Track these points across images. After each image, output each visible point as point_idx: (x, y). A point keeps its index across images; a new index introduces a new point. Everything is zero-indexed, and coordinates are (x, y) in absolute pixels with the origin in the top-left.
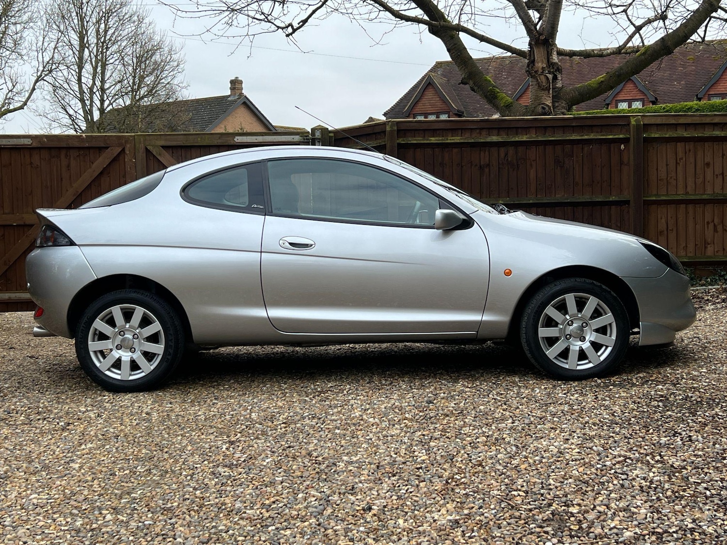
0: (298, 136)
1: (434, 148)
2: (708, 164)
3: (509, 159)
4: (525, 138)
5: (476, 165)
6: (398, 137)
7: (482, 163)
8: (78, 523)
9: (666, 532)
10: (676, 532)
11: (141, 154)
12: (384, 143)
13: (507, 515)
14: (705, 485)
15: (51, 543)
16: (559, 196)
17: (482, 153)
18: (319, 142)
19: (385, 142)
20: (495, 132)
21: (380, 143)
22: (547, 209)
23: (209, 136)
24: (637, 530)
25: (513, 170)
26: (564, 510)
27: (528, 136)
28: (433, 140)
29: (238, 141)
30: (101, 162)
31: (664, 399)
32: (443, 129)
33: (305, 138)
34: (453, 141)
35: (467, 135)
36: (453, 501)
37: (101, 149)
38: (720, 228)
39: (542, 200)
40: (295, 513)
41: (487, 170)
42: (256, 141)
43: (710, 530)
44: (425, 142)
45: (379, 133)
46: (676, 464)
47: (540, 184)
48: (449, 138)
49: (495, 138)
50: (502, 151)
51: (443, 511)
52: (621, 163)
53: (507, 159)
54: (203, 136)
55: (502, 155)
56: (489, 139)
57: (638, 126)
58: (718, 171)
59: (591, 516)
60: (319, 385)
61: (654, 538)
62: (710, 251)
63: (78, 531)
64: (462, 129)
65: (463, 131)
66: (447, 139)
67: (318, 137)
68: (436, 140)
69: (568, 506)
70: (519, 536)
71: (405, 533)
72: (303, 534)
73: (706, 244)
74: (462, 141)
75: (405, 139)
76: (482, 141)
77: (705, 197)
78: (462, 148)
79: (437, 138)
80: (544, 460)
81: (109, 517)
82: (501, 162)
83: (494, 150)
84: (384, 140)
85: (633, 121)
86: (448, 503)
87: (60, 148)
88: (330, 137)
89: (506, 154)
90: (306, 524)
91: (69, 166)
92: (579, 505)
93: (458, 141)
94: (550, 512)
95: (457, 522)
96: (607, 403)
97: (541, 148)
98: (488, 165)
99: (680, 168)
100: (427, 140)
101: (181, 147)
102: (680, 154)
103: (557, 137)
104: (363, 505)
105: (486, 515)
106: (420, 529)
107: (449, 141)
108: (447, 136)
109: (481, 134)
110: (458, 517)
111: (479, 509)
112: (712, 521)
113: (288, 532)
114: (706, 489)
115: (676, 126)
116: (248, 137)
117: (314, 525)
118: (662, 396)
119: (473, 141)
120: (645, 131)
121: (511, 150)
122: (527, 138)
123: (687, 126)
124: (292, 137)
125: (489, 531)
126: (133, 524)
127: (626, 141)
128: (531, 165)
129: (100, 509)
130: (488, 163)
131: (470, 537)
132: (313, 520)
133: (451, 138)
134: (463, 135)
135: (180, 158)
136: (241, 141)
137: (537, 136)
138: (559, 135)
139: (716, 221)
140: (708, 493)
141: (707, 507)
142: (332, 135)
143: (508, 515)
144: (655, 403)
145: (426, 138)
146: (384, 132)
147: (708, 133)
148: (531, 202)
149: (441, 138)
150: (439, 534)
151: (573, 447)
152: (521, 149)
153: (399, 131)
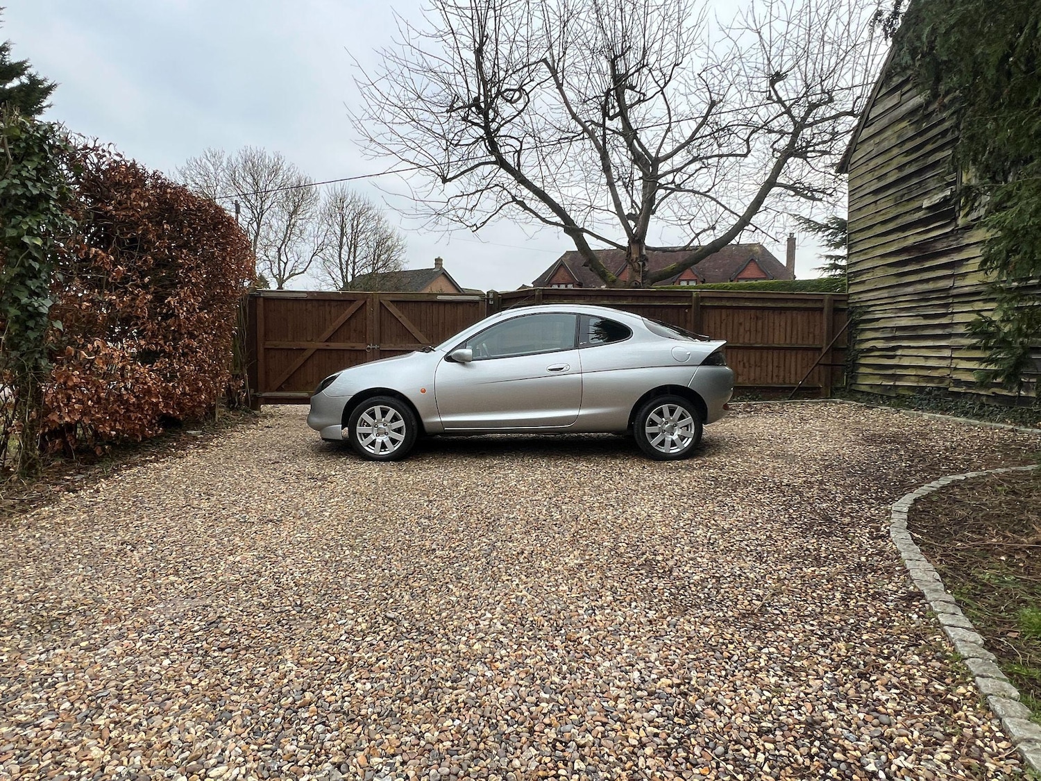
0: (478, 297)
2: (741, 324)
4: (625, 303)
8: (327, 556)
9: (722, 576)
10: (729, 577)
11: (377, 306)
12: (534, 303)
13: (615, 561)
14: (746, 543)
18: (492, 301)
20: (606, 298)
21: (531, 302)
23: (420, 295)
24: (703, 575)
26: (653, 558)
28: (566, 302)
29: (440, 299)
30: (352, 309)
31: (715, 479)
32: (572, 295)
33: (483, 298)
35: (588, 299)
36: (578, 549)
37: (351, 302)
38: (747, 365)
40: (472, 554)
42: (451, 299)
43: (752, 576)
45: (531, 296)
46: (726, 527)
49: (605, 302)
51: (572, 556)
52: (686, 321)
54: (417, 295)
57: (697, 298)
58: (747, 329)
59: (671, 563)
60: (488, 461)
61: (714, 581)
62: (740, 379)
63: (327, 562)
64: (584, 296)
67: (491, 298)
69: (655, 555)
70: (624, 576)
72: (477, 570)
73: (738, 374)
75: (547, 301)
77: (738, 345)
80: (638, 521)
81: (347, 552)
84: (533, 301)
85: (694, 295)
86: (575, 551)
87: (325, 300)
90: (479, 562)
91: (330, 312)
92: (663, 554)
94: (644, 559)
95: (581, 565)
96: (678, 481)
99: (723, 325)
100: (562, 302)
101: (403, 302)
102: (724, 317)
104: (518, 550)
105: (601, 560)
108: (575, 299)
109: (596, 299)
110: (582, 562)
112: (752, 569)
113: (467, 569)
114: (747, 545)
115: (721, 299)
116: (445, 296)
117: (484, 564)
118: (713, 477)
120: (701, 301)
123: (729, 299)
124: (474, 297)
125: (603, 573)
126: (364, 558)
127: (689, 307)
129: (342, 546)
131: (591, 577)
132: (483, 560)
133: (577, 301)
134: (585, 299)
138: (647, 302)
139: (745, 361)
140: (748, 549)
141: (748, 559)
142: (500, 297)
144: (709, 482)
146: (534, 296)
147: (741, 304)
151: (657, 512)
153: (543, 295)
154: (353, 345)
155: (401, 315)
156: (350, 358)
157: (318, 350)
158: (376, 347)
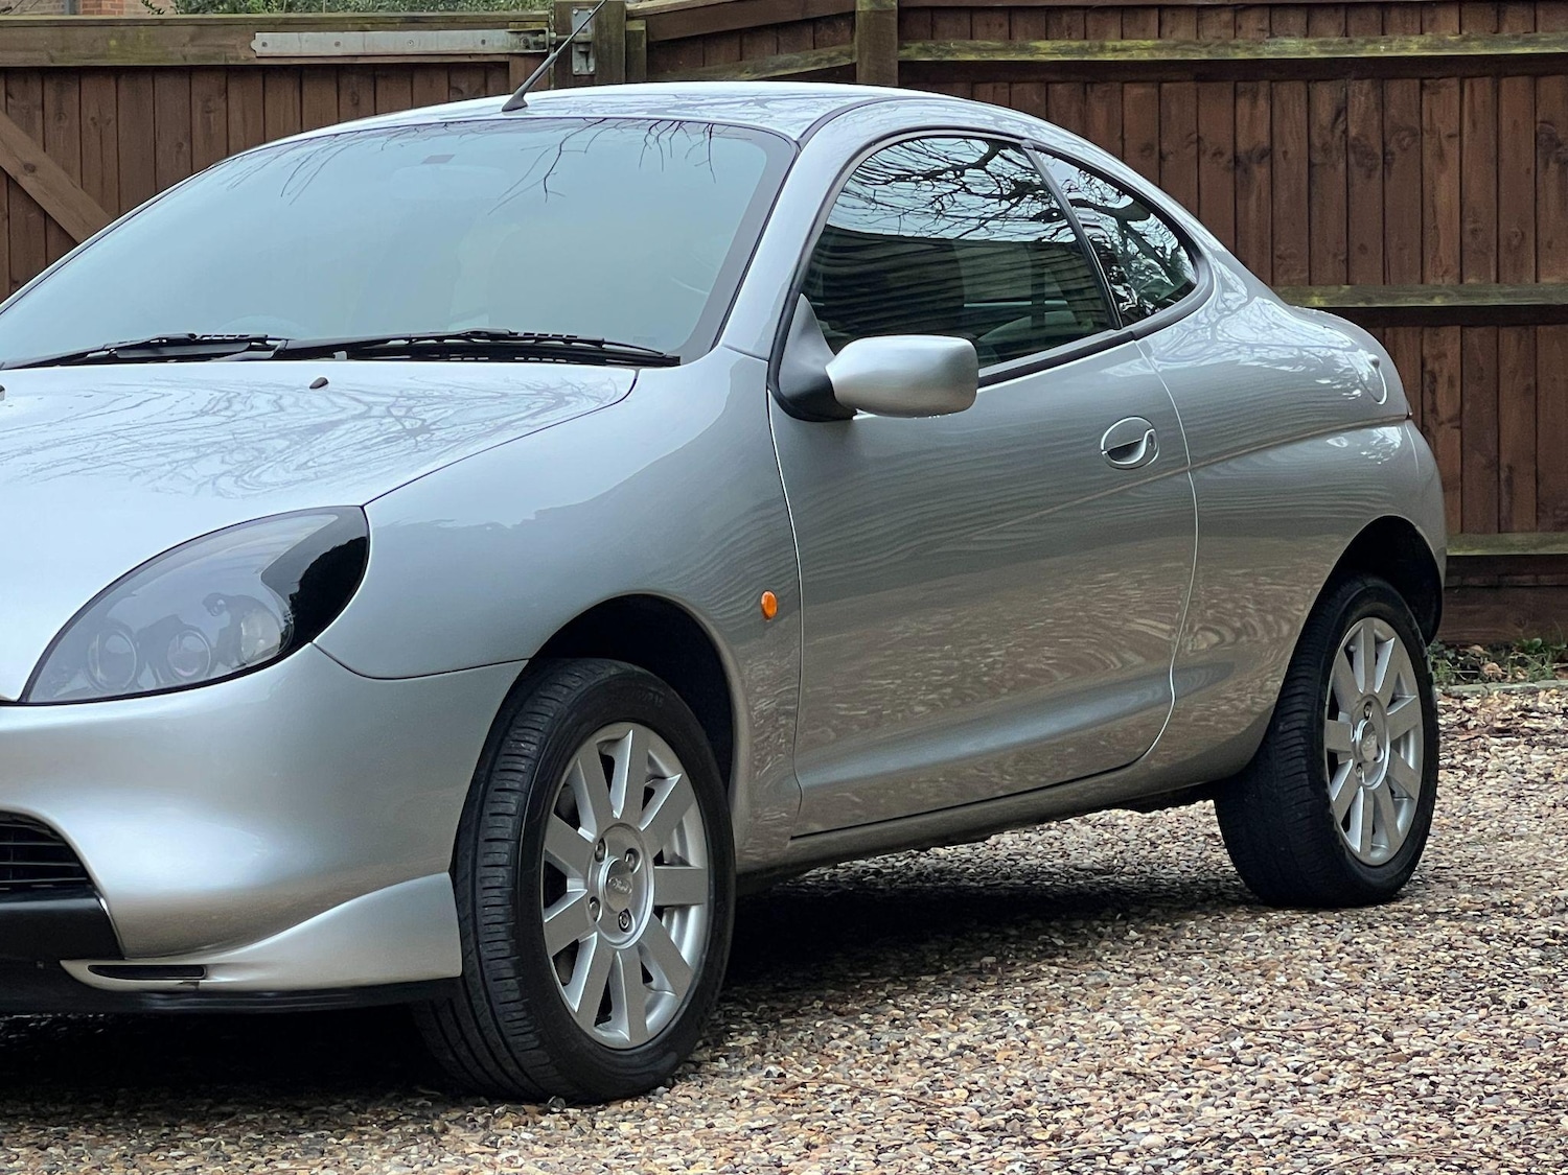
0: (503, 32)
1: (1048, 83)
3: (1353, 132)
4: (1414, 47)
5: (1219, 153)
6: (904, 36)
7: (1243, 145)
12: (846, 61)
16: (1554, 280)
17: (1243, 105)
18: (586, 54)
19: (850, 55)
20: (1296, 20)
21: (830, 60)
22: (1504, 331)
23: (153, 31)
25: (1369, 177)
27: (1428, 38)
28: (1046, 50)
29: (267, 51)
32: (1085, 8)
33: (532, 39)
34: (1123, 57)
35: (1183, 30)
39: (1486, 295)
41: (1260, 173)
42: (338, 51)
44: (1013, 57)
45: (829, 20)
47: (1474, 232)
48: (1109, 44)
49: (1293, 47)
50: (1326, 96)
53: (1345, 132)
54: (130, 32)
55: (1324, 112)
56: (1270, 51)
64: (1161, 8)
65: (1167, 15)
66: (1102, 49)
67: (581, 37)
68: (1060, 51)
74: (1163, 56)
75: (931, 44)
76: (1242, 55)
78: (1161, 82)
79: (1062, 43)
82: (1317, 142)
83: (1291, 93)
84: (846, 48)
88: (631, 37)
89: (1341, 111)
93: (1145, 56)
97: (1482, 87)
98: (1268, 153)
100: (1024, 49)
101: (45, 73)
103: (1546, 44)
107: (1109, 57)
108: (1101, 35)
109: (1237, 28)
116: (306, 35)
119: (1205, 57)
121: (1361, 94)
122: (1424, 47)
124: (480, 34)
128: (1441, 155)
130: (1266, 144)
133: (1118, 44)
134: (1166, 30)
135: (39, 113)
136: (276, 52)
137: (1466, 39)
138: (1552, 37)
142: (638, 26)
145: (1018, 41)
146: (851, 15)
148: (1438, 302)
149: (1075, 44)
152: (1400, 91)
153: (904, 12)
155: (35, 155)
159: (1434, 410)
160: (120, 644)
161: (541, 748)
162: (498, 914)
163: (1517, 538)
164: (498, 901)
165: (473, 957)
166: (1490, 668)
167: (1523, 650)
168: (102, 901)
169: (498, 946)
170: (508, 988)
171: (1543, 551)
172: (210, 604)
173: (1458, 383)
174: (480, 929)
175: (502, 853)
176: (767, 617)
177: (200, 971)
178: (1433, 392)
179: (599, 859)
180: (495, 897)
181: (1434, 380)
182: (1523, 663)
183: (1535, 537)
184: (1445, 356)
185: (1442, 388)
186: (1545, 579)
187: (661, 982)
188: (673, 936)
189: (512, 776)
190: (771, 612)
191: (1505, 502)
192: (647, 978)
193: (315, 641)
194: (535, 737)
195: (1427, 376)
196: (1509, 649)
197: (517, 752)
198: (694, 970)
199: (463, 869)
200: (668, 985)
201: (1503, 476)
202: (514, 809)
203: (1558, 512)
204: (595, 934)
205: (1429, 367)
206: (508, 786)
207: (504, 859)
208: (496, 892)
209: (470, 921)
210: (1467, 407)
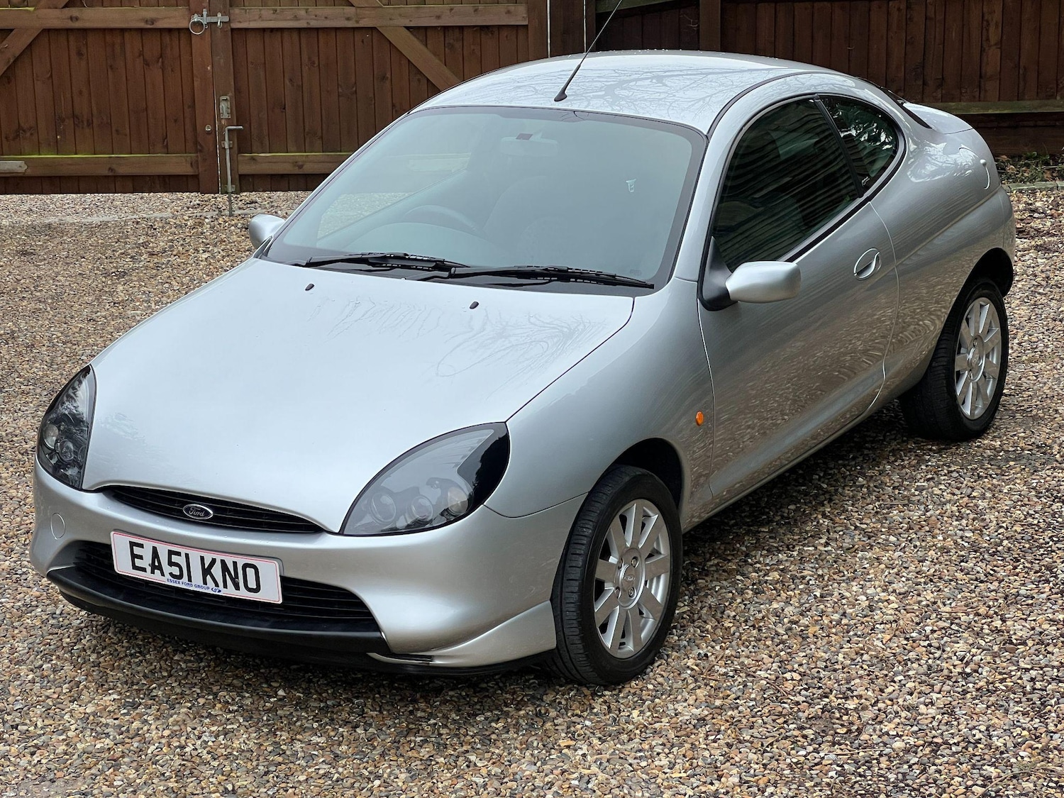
9: (946, 743)
10: (957, 744)
14: (1033, 673)
15: (224, 728)
24: (913, 740)
26: (839, 704)
36: (706, 685)
43: (1000, 742)
46: (1017, 636)
51: (691, 700)
59: (867, 715)
61: (927, 750)
70: (770, 740)
71: (638, 732)
80: (844, 621)
86: (699, 688)
92: (860, 697)
94: (821, 707)
95: (703, 718)
105: (740, 708)
106: (657, 725)
110: (706, 712)
111: (735, 699)
112: (1010, 729)
114: (1032, 679)
125: (738, 733)
131: (714, 741)
141: (1017, 708)
143: (767, 711)
150: (679, 734)
151: (892, 598)
154: (150, 13)
156: (141, 54)
157: (47, 31)
158: (220, 18)
159: (988, 39)
160: (387, 500)
161: (594, 531)
162: (574, 616)
163: (1027, 103)
164: (573, 610)
165: (561, 633)
166: (1011, 168)
167: (1027, 159)
168: (383, 633)
169: (573, 631)
170: (577, 648)
171: (1039, 111)
172: (431, 483)
173: (1000, 25)
174: (565, 622)
175: (575, 586)
176: (698, 424)
177: (431, 657)
178: (987, 30)
179: (620, 568)
180: (572, 607)
181: (988, 25)
182: (1028, 166)
183: (1036, 103)
184: (994, 11)
185: (992, 29)
186: (1040, 123)
187: (647, 614)
188: (653, 592)
189: (579, 547)
190: (700, 422)
191: (1022, 83)
192: (641, 613)
193: (485, 504)
194: (590, 525)
195: (985, 23)
196: (1020, 157)
197: (582, 533)
198: (663, 604)
199: (556, 599)
200: (651, 616)
201: (1021, 72)
202: (581, 564)
203: (1048, 90)
204: (618, 607)
205: (986, 18)
206: (578, 552)
207: (576, 589)
208: (572, 605)
209: (559, 617)
210: (1004, 38)
